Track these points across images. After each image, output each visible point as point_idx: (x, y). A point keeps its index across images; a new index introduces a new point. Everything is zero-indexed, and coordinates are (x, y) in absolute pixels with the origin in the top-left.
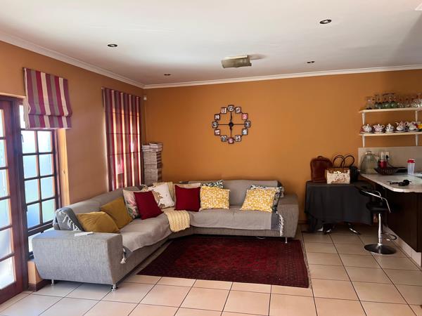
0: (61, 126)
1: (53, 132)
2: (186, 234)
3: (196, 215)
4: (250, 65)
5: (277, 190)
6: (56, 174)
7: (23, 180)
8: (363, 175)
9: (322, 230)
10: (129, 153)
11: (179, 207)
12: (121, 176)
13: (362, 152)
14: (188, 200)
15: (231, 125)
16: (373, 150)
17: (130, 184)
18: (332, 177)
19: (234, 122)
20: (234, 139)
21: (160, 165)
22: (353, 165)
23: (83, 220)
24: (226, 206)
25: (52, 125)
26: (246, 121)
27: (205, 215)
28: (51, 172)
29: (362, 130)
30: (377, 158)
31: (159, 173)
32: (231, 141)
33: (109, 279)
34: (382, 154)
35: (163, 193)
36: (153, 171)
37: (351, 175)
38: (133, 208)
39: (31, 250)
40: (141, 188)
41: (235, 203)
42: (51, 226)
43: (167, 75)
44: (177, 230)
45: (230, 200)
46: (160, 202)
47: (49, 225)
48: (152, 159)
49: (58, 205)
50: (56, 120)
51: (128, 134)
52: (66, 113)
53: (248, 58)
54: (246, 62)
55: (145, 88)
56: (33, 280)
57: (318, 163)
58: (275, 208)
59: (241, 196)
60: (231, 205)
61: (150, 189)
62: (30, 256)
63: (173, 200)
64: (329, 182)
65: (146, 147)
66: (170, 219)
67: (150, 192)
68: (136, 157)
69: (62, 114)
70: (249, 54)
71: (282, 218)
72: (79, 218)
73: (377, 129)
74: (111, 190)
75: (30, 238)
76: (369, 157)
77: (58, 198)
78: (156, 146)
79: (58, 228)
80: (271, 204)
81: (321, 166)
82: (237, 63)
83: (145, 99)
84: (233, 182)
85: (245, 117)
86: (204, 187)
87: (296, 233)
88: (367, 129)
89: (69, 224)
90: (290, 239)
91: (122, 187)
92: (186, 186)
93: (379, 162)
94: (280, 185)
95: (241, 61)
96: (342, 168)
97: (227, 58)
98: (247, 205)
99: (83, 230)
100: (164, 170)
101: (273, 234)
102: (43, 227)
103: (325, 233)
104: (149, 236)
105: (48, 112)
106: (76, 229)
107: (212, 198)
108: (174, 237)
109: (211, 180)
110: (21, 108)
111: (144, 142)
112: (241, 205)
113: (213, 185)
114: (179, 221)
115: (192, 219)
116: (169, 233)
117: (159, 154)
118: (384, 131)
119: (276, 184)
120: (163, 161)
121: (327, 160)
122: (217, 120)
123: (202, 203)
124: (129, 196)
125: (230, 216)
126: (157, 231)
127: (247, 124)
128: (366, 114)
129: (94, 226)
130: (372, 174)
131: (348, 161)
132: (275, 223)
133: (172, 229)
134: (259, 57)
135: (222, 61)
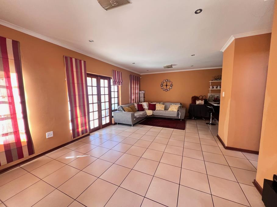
0: (120, 85)
1: (118, 86)
2: (151, 117)
3: (154, 111)
4: (172, 67)
5: (180, 105)
6: (118, 97)
7: (111, 98)
8: (209, 102)
9: (193, 118)
10: (136, 93)
11: (149, 109)
12: (134, 99)
13: (209, 95)
14: (152, 107)
15: (167, 85)
16: (213, 94)
17: (136, 102)
18: (198, 102)
19: (167, 84)
20: (167, 90)
21: (144, 97)
22: (206, 99)
23: (125, 109)
24: (163, 109)
25: (118, 84)
26: (171, 84)
27: (157, 111)
28: (117, 97)
29: (210, 88)
30: (214, 97)
31: (144, 100)
32: (166, 90)
33: (131, 123)
34: (216, 95)
35: (145, 105)
36: (142, 99)
37: (204, 102)
38: (137, 108)
39: (113, 115)
40: (139, 103)
41: (166, 109)
42: (117, 110)
43: (148, 70)
44: (149, 115)
45: (165, 108)
46: (144, 107)
47: (116, 110)
48: (142, 95)
49: (118, 105)
50: (119, 83)
51: (136, 88)
52: (121, 81)
53: (171, 65)
54: (171, 66)
55: (141, 74)
56: (113, 122)
57: (194, 98)
58: (178, 110)
59: (168, 107)
60: (165, 110)
61: (141, 103)
62: (113, 117)
63: (148, 107)
64: (197, 104)
65: (140, 92)
66: (147, 112)
67: (141, 104)
68: (138, 95)
69: (120, 82)
70: (172, 64)
71: (180, 113)
72: (124, 108)
73: (214, 87)
74: (131, 103)
75: (113, 112)
76: (211, 96)
77: (118, 103)
78: (143, 92)
79: (119, 111)
80: (177, 109)
81: (195, 99)
82: (168, 67)
83: (141, 78)
84: (166, 103)
85: (171, 83)
86: (157, 104)
87: (185, 118)
88: (211, 87)
89: (121, 110)
90: (182, 120)
91: (134, 102)
92: (151, 103)
93: (215, 98)
94: (181, 104)
95: (169, 66)
96: (202, 100)
97: (165, 65)
98: (170, 109)
99: (125, 111)
100: (145, 99)
101: (177, 118)
102: (115, 110)
103: (194, 119)
104: (141, 115)
105: (117, 81)
106: (123, 111)
107: (159, 107)
108: (148, 117)
109: (159, 102)
110: (111, 80)
111: (140, 90)
112: (168, 110)
113: (160, 103)
114: (149, 113)
115: (153, 112)
116: (146, 116)
117: (144, 94)
118: (217, 88)
119: (180, 104)
120: (145, 96)
121: (197, 97)
122: (162, 84)
123: (156, 108)
124: (136, 105)
125: (164, 112)
126: (143, 114)
127: (172, 86)
128: (211, 82)
129: (128, 110)
130: (212, 102)
131: (204, 98)
132: (178, 114)
133: (147, 114)
134: (175, 65)
135: (164, 67)
